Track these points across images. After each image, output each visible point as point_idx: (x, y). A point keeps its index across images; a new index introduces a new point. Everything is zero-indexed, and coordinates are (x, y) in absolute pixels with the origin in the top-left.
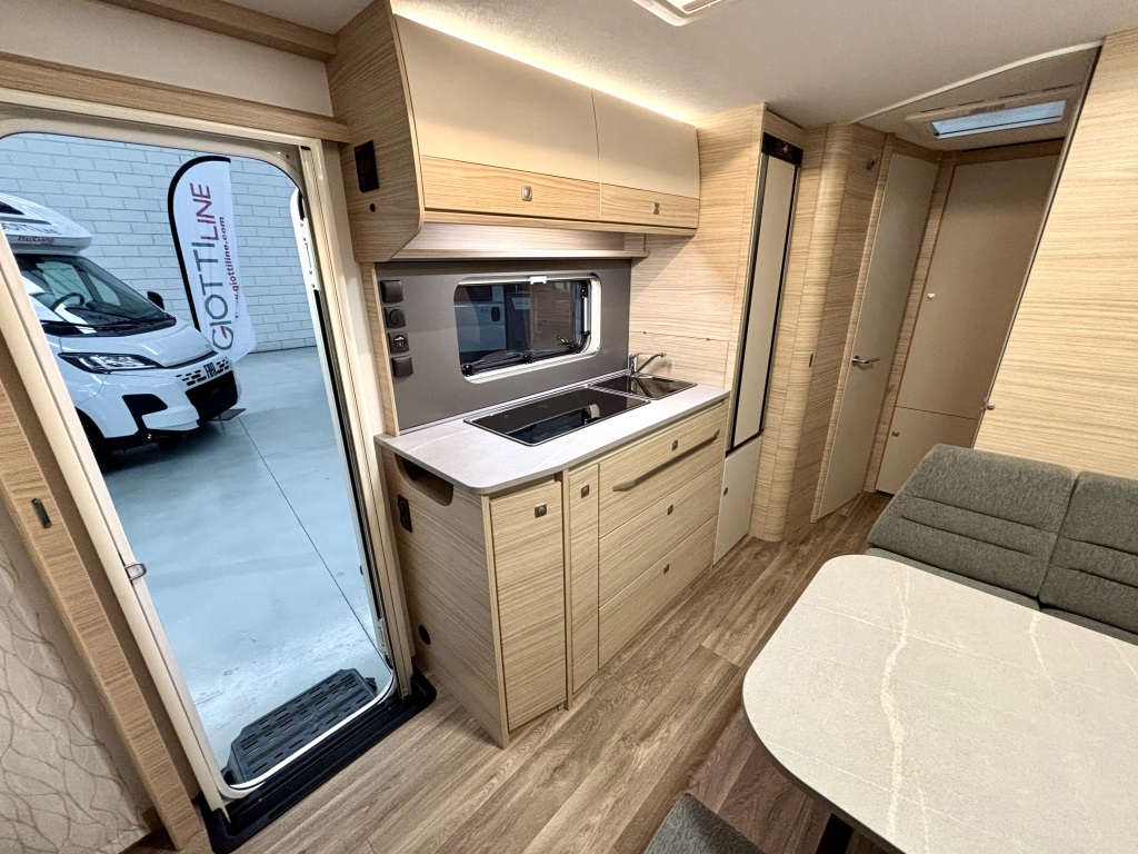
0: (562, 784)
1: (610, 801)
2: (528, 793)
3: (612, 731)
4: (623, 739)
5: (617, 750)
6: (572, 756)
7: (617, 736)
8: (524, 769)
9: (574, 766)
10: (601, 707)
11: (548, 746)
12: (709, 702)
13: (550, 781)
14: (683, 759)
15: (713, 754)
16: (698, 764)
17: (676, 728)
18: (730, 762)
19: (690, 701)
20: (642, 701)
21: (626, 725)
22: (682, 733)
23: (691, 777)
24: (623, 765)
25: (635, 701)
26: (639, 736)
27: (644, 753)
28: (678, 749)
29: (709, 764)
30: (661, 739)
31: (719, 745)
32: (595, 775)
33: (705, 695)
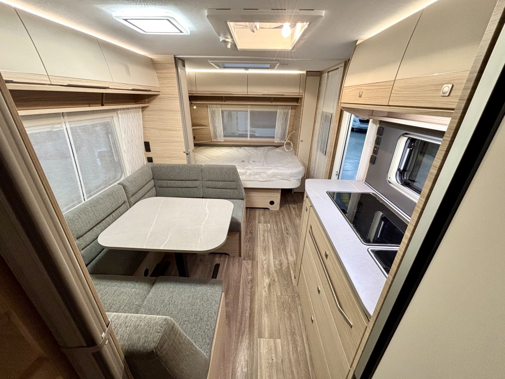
0: (277, 262)
1: (265, 266)
2: (281, 257)
3: (278, 280)
4: (274, 280)
5: (273, 277)
6: (281, 268)
7: (276, 280)
8: (287, 259)
9: (279, 267)
10: (288, 284)
11: (288, 267)
12: (260, 310)
13: (280, 261)
14: (256, 287)
15: (249, 294)
16: (252, 288)
17: (264, 294)
18: (244, 295)
19: (266, 306)
20: (279, 294)
21: (277, 284)
22: (261, 294)
23: (251, 283)
24: (269, 274)
25: (282, 294)
26: (272, 283)
27: (267, 281)
28: (259, 288)
29: (249, 290)
30: (265, 288)
31: (249, 297)
32: (273, 268)
33: (263, 313)
